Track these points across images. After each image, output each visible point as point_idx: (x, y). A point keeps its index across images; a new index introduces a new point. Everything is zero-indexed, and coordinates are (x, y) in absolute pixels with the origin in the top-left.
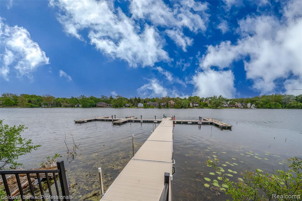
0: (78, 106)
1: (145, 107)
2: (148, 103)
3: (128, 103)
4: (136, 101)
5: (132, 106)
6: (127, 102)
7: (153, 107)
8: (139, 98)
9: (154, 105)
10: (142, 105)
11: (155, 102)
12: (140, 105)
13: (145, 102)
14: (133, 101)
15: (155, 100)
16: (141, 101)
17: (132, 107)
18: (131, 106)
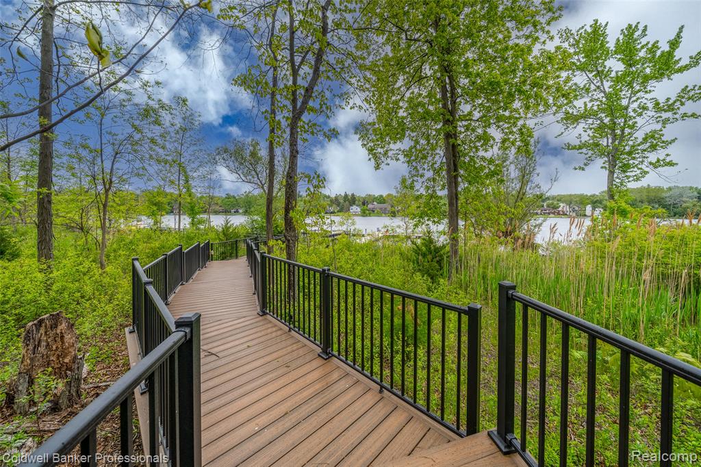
0: (237, 212)
1: (364, 214)
2: (370, 206)
3: (332, 206)
4: (347, 202)
5: (338, 211)
6: (329, 203)
7: (379, 215)
8: (353, 195)
9: (381, 209)
10: (359, 210)
11: (384, 203)
12: (355, 209)
13: (364, 204)
14: (342, 201)
15: (384, 200)
16: (357, 202)
17: (339, 214)
18: (336, 211)
